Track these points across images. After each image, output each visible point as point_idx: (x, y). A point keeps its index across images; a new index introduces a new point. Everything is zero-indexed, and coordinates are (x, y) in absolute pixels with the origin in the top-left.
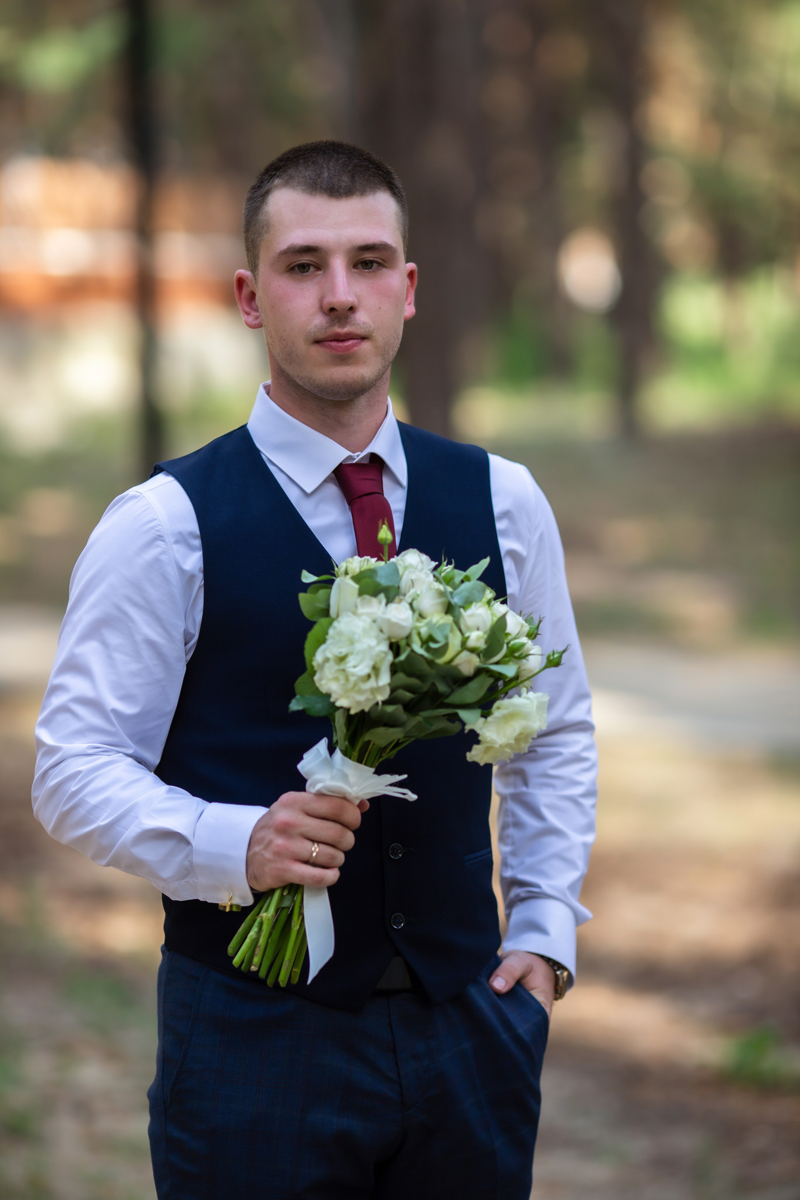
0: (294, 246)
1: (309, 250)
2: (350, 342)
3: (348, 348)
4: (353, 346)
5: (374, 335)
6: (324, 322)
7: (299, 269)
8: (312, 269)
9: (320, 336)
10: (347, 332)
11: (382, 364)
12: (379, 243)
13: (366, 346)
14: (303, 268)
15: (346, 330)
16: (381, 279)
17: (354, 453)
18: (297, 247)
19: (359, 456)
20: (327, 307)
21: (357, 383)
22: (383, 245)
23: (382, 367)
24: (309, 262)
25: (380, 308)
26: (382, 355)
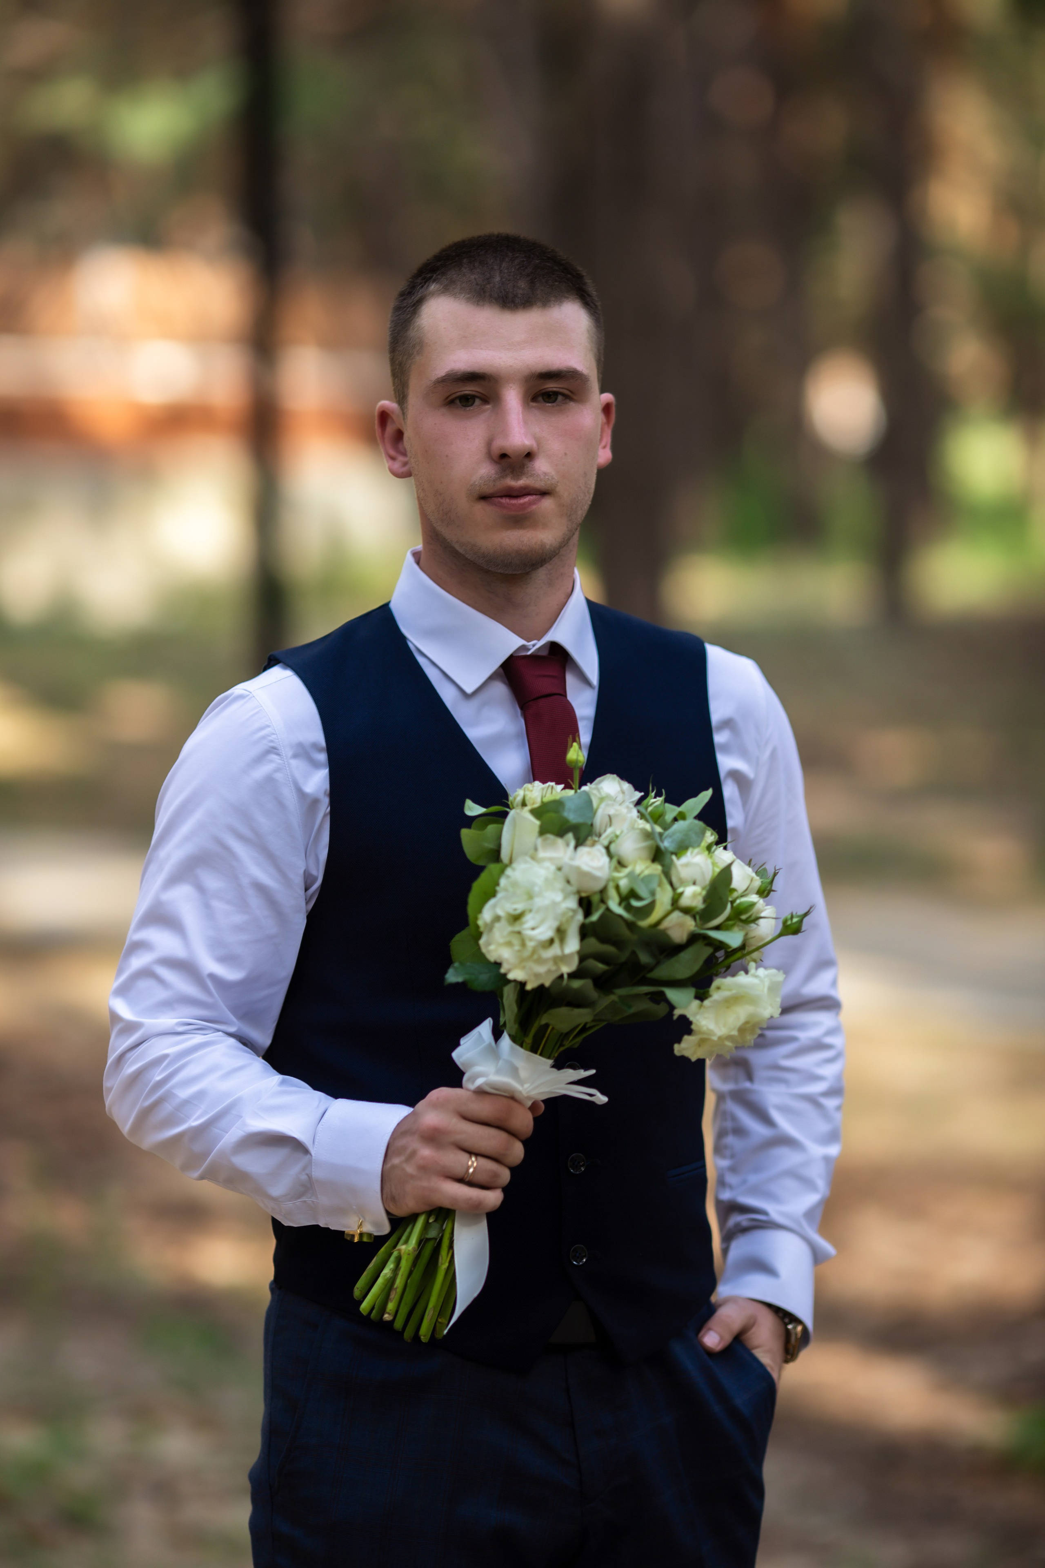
0: (455, 373)
1: (473, 377)
2: (527, 499)
3: (523, 506)
4: (531, 503)
5: (558, 489)
6: (493, 472)
7: (460, 402)
8: (477, 402)
9: (488, 490)
10: (522, 485)
11: (567, 527)
12: (565, 369)
13: (547, 504)
14: (466, 401)
15: (522, 482)
16: (568, 417)
17: (528, 642)
18: (458, 374)
19: (535, 646)
20: (496, 452)
21: (535, 551)
22: (571, 372)
23: (568, 531)
24: (474, 393)
25: (566, 454)
26: (568, 514)
